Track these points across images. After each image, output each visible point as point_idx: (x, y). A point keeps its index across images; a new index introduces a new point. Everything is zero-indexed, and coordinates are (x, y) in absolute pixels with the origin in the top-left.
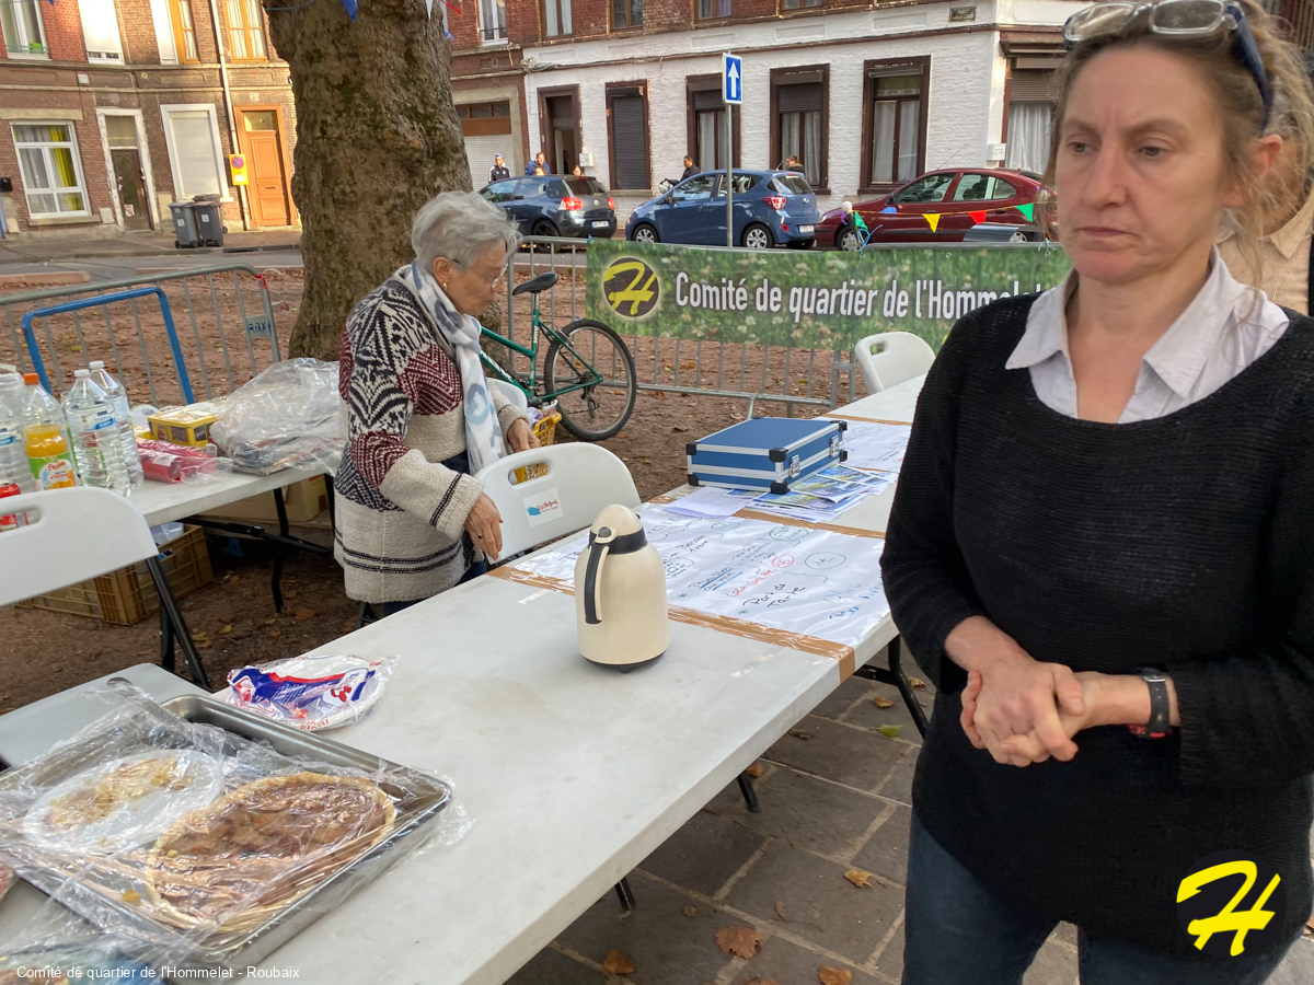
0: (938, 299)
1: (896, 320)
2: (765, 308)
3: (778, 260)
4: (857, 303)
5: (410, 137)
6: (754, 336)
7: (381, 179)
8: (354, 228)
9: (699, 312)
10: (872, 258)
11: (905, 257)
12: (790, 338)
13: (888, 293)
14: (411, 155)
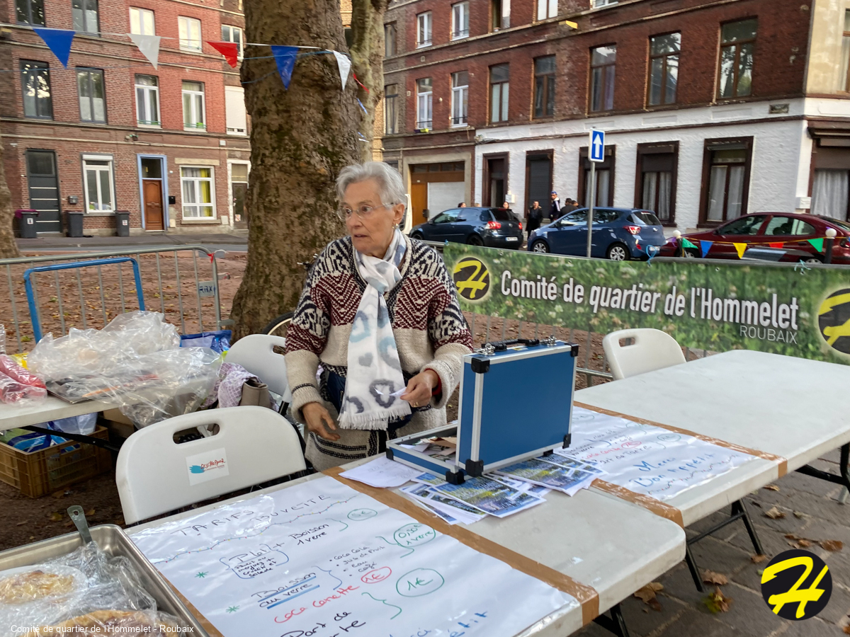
0: (709, 304)
1: (674, 317)
2: (570, 300)
3: (582, 264)
4: (644, 301)
5: (318, 167)
6: (561, 320)
7: (296, 194)
8: (276, 227)
9: (519, 300)
10: (657, 267)
11: (683, 269)
12: (589, 325)
13: (669, 296)
14: (318, 179)
